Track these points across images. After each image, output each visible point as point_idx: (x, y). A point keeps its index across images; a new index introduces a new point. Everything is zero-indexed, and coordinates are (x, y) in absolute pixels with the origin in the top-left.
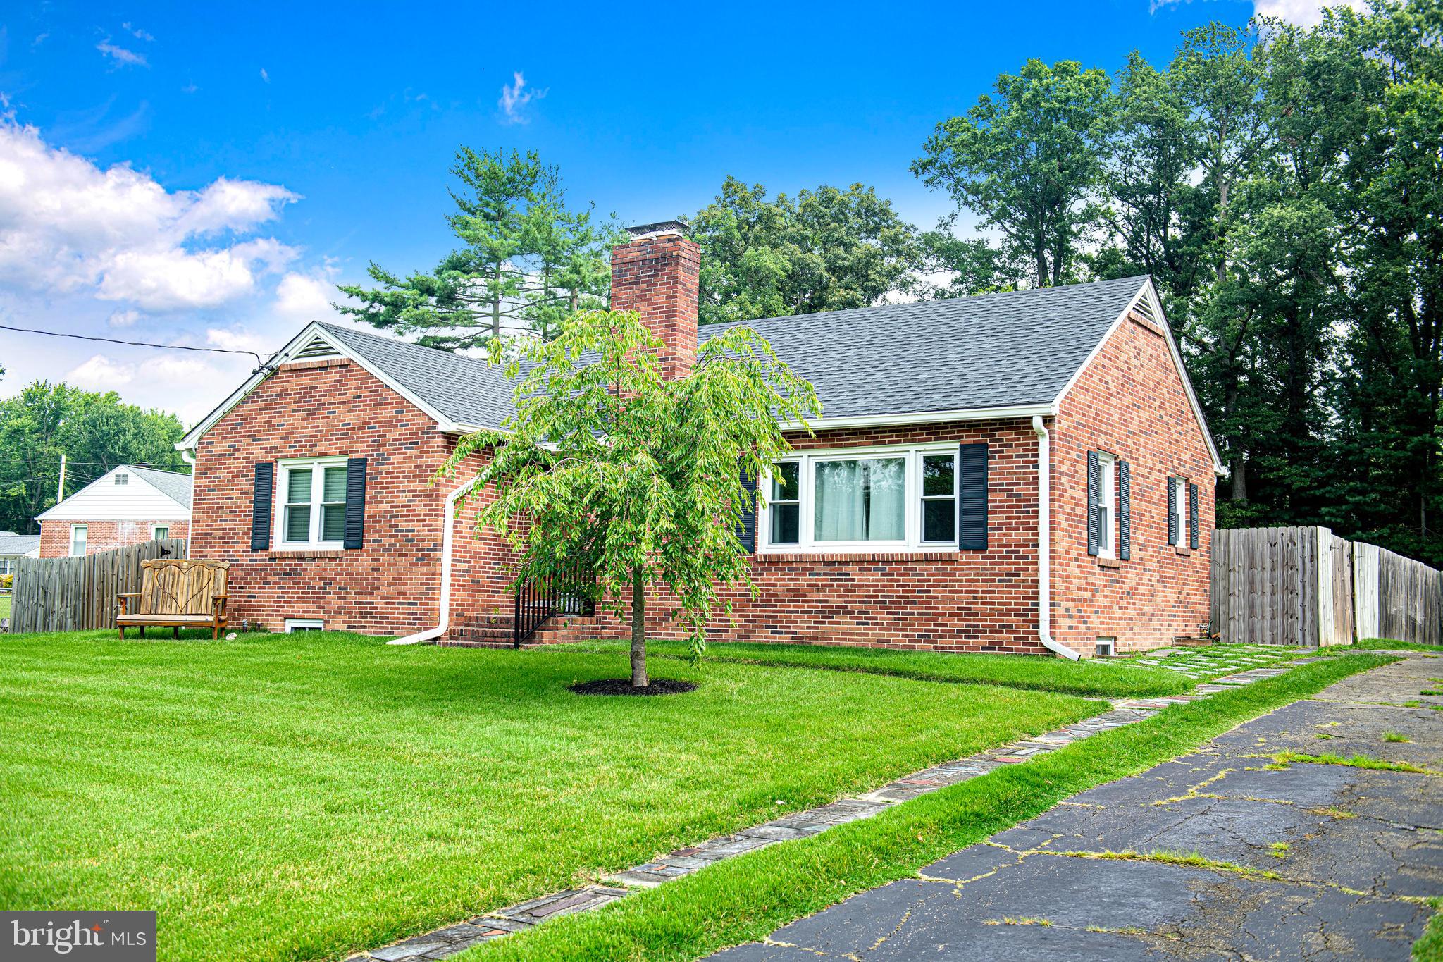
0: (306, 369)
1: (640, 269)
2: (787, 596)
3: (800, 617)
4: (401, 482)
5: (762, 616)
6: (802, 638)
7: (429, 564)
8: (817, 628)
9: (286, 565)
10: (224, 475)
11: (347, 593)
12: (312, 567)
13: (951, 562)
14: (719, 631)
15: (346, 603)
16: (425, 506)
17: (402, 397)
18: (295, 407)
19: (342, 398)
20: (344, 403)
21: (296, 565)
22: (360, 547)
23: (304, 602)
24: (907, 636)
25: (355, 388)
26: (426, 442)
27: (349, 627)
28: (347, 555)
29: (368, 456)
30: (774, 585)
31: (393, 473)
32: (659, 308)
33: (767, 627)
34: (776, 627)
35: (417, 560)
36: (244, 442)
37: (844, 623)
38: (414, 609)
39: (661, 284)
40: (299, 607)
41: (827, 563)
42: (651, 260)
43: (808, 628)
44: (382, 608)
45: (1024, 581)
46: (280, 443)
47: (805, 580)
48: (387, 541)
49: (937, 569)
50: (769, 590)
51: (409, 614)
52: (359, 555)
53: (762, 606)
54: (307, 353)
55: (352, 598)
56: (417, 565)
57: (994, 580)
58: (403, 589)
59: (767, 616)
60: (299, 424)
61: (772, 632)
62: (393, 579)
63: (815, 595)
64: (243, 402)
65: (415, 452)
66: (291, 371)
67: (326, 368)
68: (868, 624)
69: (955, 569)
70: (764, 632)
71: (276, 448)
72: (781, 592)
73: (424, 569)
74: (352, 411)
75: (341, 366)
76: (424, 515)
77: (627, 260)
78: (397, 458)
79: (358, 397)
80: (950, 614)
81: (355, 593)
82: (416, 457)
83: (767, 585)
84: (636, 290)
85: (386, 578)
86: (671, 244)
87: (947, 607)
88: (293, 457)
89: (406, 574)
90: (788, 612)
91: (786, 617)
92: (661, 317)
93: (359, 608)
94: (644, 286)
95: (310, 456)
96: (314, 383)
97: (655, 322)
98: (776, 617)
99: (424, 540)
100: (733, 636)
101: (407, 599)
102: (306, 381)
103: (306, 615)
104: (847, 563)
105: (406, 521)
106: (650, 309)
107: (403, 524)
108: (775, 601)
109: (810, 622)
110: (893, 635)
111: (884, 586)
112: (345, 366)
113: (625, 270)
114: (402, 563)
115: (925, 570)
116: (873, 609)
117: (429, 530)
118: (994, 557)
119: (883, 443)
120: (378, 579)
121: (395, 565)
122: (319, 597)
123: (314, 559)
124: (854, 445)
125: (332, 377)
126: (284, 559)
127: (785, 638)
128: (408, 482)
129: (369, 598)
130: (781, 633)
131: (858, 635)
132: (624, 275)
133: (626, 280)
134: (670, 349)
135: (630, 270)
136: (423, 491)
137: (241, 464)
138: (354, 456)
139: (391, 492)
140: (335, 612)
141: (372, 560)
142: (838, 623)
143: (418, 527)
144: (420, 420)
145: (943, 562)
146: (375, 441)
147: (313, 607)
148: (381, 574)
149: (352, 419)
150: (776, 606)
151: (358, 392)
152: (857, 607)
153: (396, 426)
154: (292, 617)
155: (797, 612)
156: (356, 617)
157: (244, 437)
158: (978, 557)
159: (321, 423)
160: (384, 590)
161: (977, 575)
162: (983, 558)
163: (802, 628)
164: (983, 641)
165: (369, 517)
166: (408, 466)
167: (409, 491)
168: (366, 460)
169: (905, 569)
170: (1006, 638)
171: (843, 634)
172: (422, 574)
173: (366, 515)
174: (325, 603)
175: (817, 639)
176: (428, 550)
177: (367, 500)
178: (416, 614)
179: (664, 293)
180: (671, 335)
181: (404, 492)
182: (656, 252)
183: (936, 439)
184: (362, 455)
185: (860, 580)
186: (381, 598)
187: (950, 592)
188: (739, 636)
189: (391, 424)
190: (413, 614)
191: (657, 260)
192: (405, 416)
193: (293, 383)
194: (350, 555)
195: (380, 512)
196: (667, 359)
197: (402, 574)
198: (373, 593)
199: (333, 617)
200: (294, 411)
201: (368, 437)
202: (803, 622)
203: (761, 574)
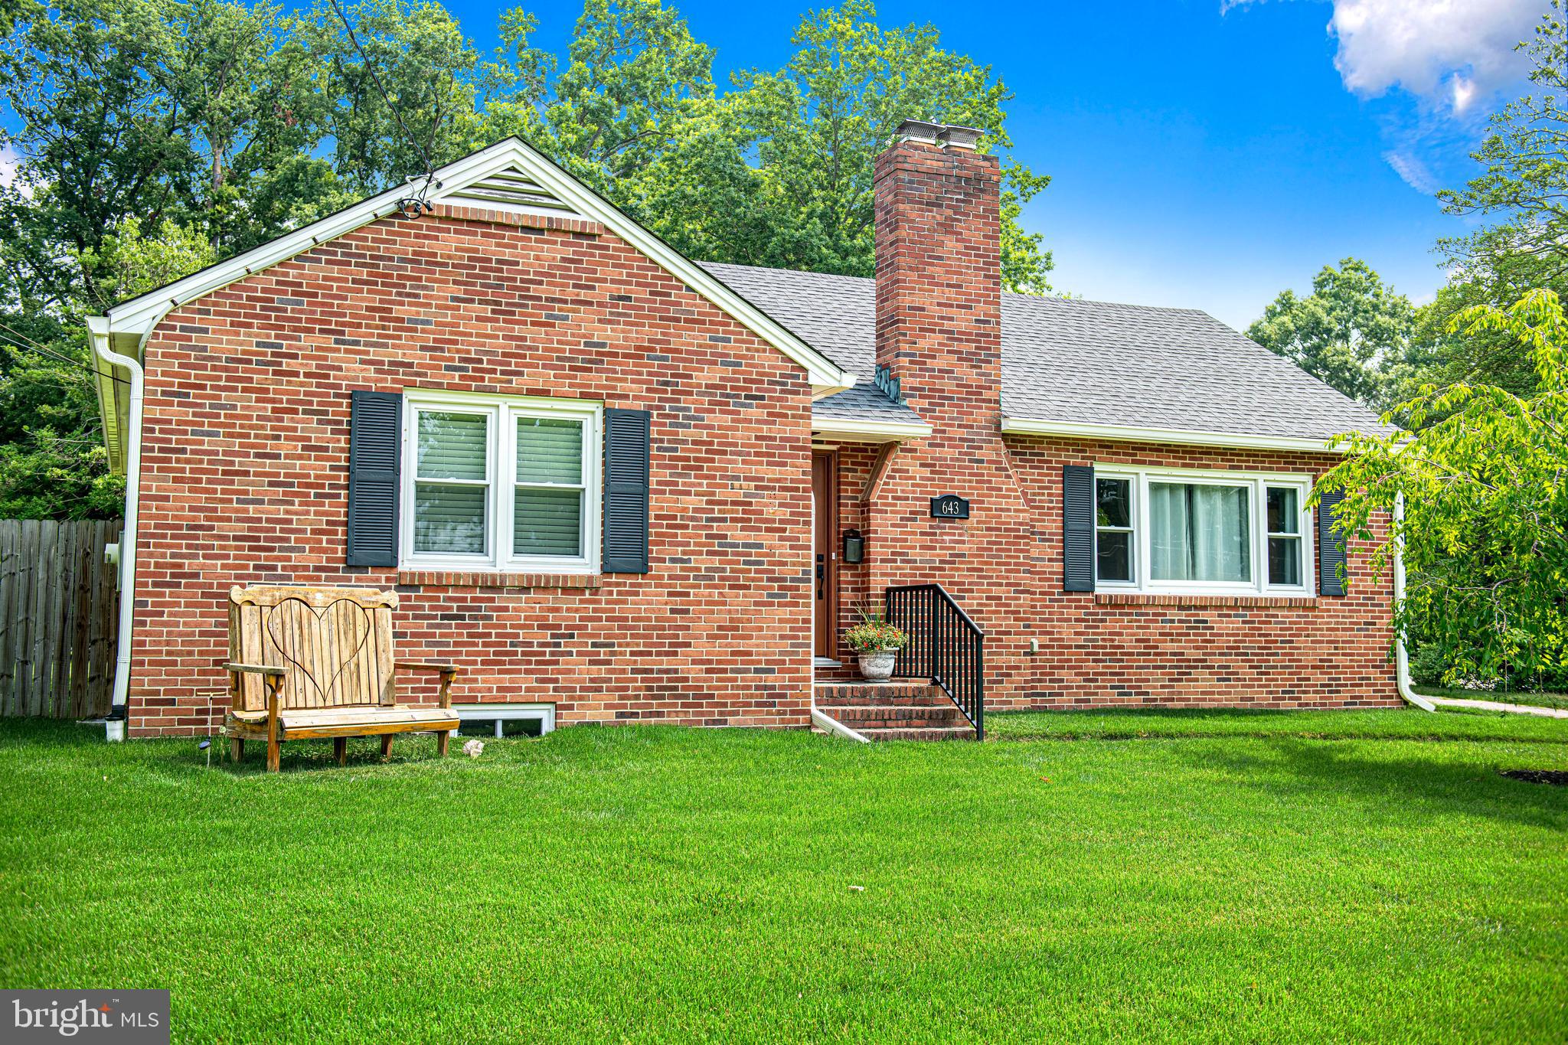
0: (488, 224)
1: (942, 186)
2: (1135, 647)
3: (1152, 674)
4: (730, 462)
5: (1105, 674)
6: (1155, 700)
7: (796, 604)
8: (1172, 687)
9: (450, 599)
10: (243, 402)
11: (613, 653)
12: (520, 606)
13: (1314, 608)
14: (1050, 694)
15: (609, 671)
16: (781, 505)
17: (727, 315)
18: (460, 291)
19: (583, 294)
20: (591, 303)
21: (474, 600)
22: (644, 571)
23: (500, 672)
24: (1271, 692)
25: (613, 281)
26: (779, 399)
27: (620, 715)
28: (609, 584)
29: (651, 407)
30: (1120, 634)
31: (711, 443)
32: (973, 248)
33: (1112, 687)
34: (1123, 687)
35: (770, 595)
36: (306, 341)
37: (1204, 680)
38: (770, 679)
39: (976, 216)
40: (488, 681)
41: (1181, 608)
42: (959, 178)
43: (1163, 687)
44: (696, 679)
45: (1379, 630)
46: (418, 357)
47: (1156, 628)
48: (703, 562)
49: (1298, 616)
50: (1113, 640)
51: (757, 688)
52: (640, 585)
53: (1104, 661)
54: (483, 193)
55: (624, 660)
56: (772, 604)
57: (1352, 629)
58: (742, 645)
59: (1112, 674)
60: (473, 327)
61: (1119, 694)
62: (720, 628)
63: (1169, 647)
64: (298, 257)
65: (755, 412)
66: (448, 219)
67: (541, 231)
68: (1229, 680)
69: (1316, 617)
70: (1109, 694)
71: (410, 365)
72: (1128, 642)
73: (786, 613)
74: (610, 322)
75: (577, 235)
76: (781, 521)
77: (923, 168)
78: (717, 419)
79: (621, 298)
80: (1313, 667)
81: (632, 654)
82: (758, 421)
83: (1110, 634)
84: (936, 215)
85: (702, 627)
86: (987, 164)
87: (1310, 659)
88: (452, 387)
89: (749, 621)
90: (1138, 667)
91: (1135, 674)
92: (977, 262)
93: (643, 680)
94: (950, 212)
95: (504, 392)
96: (507, 254)
97: (968, 268)
98: (1123, 674)
99: (785, 564)
100: (1069, 701)
101: (752, 662)
102: (487, 246)
103: (509, 696)
104: (1204, 608)
105: (743, 529)
106: (961, 246)
107: (736, 534)
108: (1122, 654)
109: (1163, 680)
110: (1257, 693)
111: (1245, 635)
112: (592, 236)
113: (919, 183)
114: (738, 601)
115: (1287, 617)
116: (1235, 663)
117: (792, 547)
118: (1351, 605)
120: (687, 628)
121: (724, 603)
122: (541, 662)
123: (525, 590)
125: (555, 251)
126: (444, 588)
127: (1136, 701)
128: (744, 462)
129: (666, 663)
130: (1130, 694)
131: (1219, 693)
132: (917, 189)
133: (921, 197)
134: (992, 309)
135: (926, 184)
136: (778, 480)
137: (302, 387)
138: (617, 404)
139: (707, 477)
140: (582, 689)
141: (670, 594)
142: (1197, 680)
143: (769, 540)
144: (766, 361)
145: (1305, 608)
146: (666, 383)
147: (526, 681)
148: (692, 620)
149: (610, 335)
150: (1122, 661)
151: (623, 290)
152: (1217, 661)
153: (715, 363)
154: (472, 701)
155: (1148, 667)
156: (637, 697)
157: (311, 331)
158: (1336, 604)
159: (529, 332)
160: (701, 647)
161: (1337, 623)
162: (1342, 604)
163: (1155, 687)
164: (1345, 696)
165: (657, 517)
166: (740, 436)
167: (746, 479)
168: (647, 415)
169: (1267, 616)
170: (1365, 691)
171: (1203, 693)
172: (781, 621)
173: (652, 514)
174: (559, 672)
175: (1172, 700)
176: (793, 580)
177: (653, 486)
178: (773, 688)
179: (979, 230)
180: (993, 290)
181: (737, 478)
182: (966, 168)
184: (640, 405)
185: (1219, 628)
186: (694, 662)
187: (1313, 642)
188: (1077, 701)
189: (700, 357)
190: (765, 688)
191: (968, 180)
192: (732, 348)
193: (449, 244)
194: (618, 584)
195: (685, 510)
196: (988, 322)
197: (740, 620)
198: (675, 654)
199: (581, 698)
200: (455, 299)
201: (650, 374)
202: (1157, 680)
203: (1102, 621)
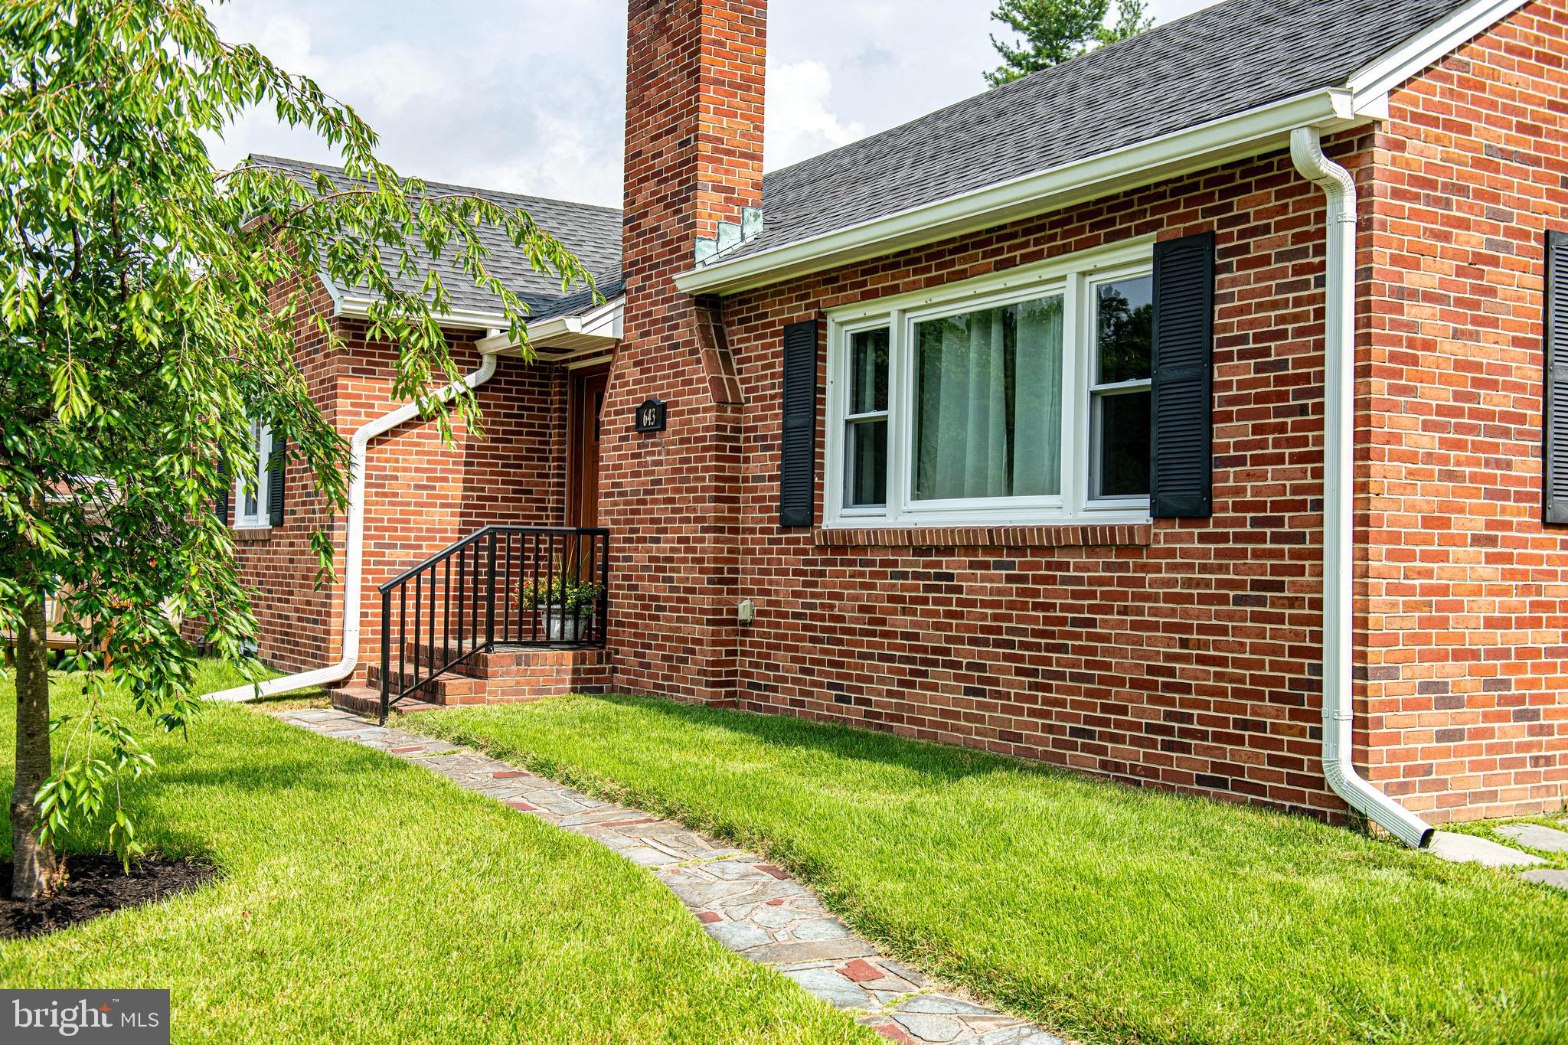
2: (857, 621)
3: (876, 669)
5: (823, 662)
6: (880, 715)
8: (902, 696)
11: (273, 600)
13: (1134, 550)
14: (765, 687)
22: (282, 523)
24: (1049, 729)
30: (839, 597)
33: (829, 686)
34: (841, 688)
37: (945, 689)
38: (317, 631)
41: (919, 551)
43: (889, 694)
45: (1292, 603)
47: (884, 588)
48: (299, 513)
49: (1108, 567)
50: (832, 608)
51: (313, 639)
53: (823, 641)
55: (276, 607)
57: (1223, 600)
59: (829, 663)
61: (836, 698)
62: (303, 578)
63: (900, 622)
65: (320, 358)
68: (983, 693)
69: (1143, 568)
70: (824, 696)
72: (847, 608)
80: (1135, 684)
81: (278, 601)
83: (830, 596)
85: (298, 576)
87: (1126, 664)
90: (860, 656)
91: (856, 667)
92: (683, 60)
98: (843, 665)
100: (782, 700)
101: (312, 613)
104: (949, 551)
108: (842, 631)
109: (891, 682)
110: (1026, 725)
111: (1012, 605)
115: (1085, 568)
116: (994, 659)
118: (1224, 538)
119: (1010, 263)
120: (293, 577)
123: (254, 543)
124: (962, 275)
126: (242, 542)
129: (286, 610)
130: (849, 700)
131: (965, 717)
141: (290, 544)
142: (934, 687)
145: (1122, 550)
148: (295, 570)
150: (842, 642)
152: (965, 653)
155: (872, 657)
158: (1188, 539)
160: (297, 597)
161: (1188, 583)
162: (1203, 538)
163: (879, 693)
164: (1199, 760)
169: (1049, 566)
170: (1247, 756)
171: (941, 713)
175: (901, 719)
183: (1111, 238)
185: (971, 590)
186: (295, 610)
187: (1135, 626)
188: (790, 702)
198: (289, 602)
202: (881, 681)
203: (822, 574)
